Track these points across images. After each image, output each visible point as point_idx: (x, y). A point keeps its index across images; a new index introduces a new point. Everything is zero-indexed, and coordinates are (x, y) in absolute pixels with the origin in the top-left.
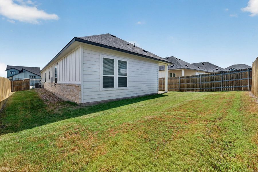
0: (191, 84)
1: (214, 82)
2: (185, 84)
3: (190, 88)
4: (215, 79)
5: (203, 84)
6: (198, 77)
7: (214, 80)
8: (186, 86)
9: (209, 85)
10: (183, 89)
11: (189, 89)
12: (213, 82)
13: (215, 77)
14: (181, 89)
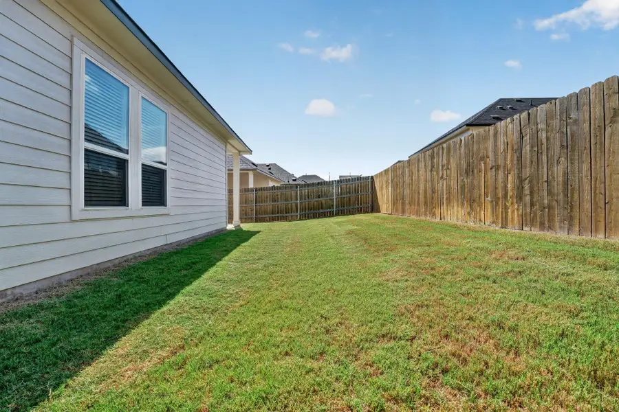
0: (281, 204)
1: (323, 200)
2: (268, 205)
3: (278, 213)
4: (323, 194)
5: (304, 204)
6: (295, 189)
7: (322, 197)
8: (269, 208)
9: (314, 205)
10: (263, 216)
11: (277, 215)
12: (321, 199)
13: (323, 189)
14: (258, 216)
